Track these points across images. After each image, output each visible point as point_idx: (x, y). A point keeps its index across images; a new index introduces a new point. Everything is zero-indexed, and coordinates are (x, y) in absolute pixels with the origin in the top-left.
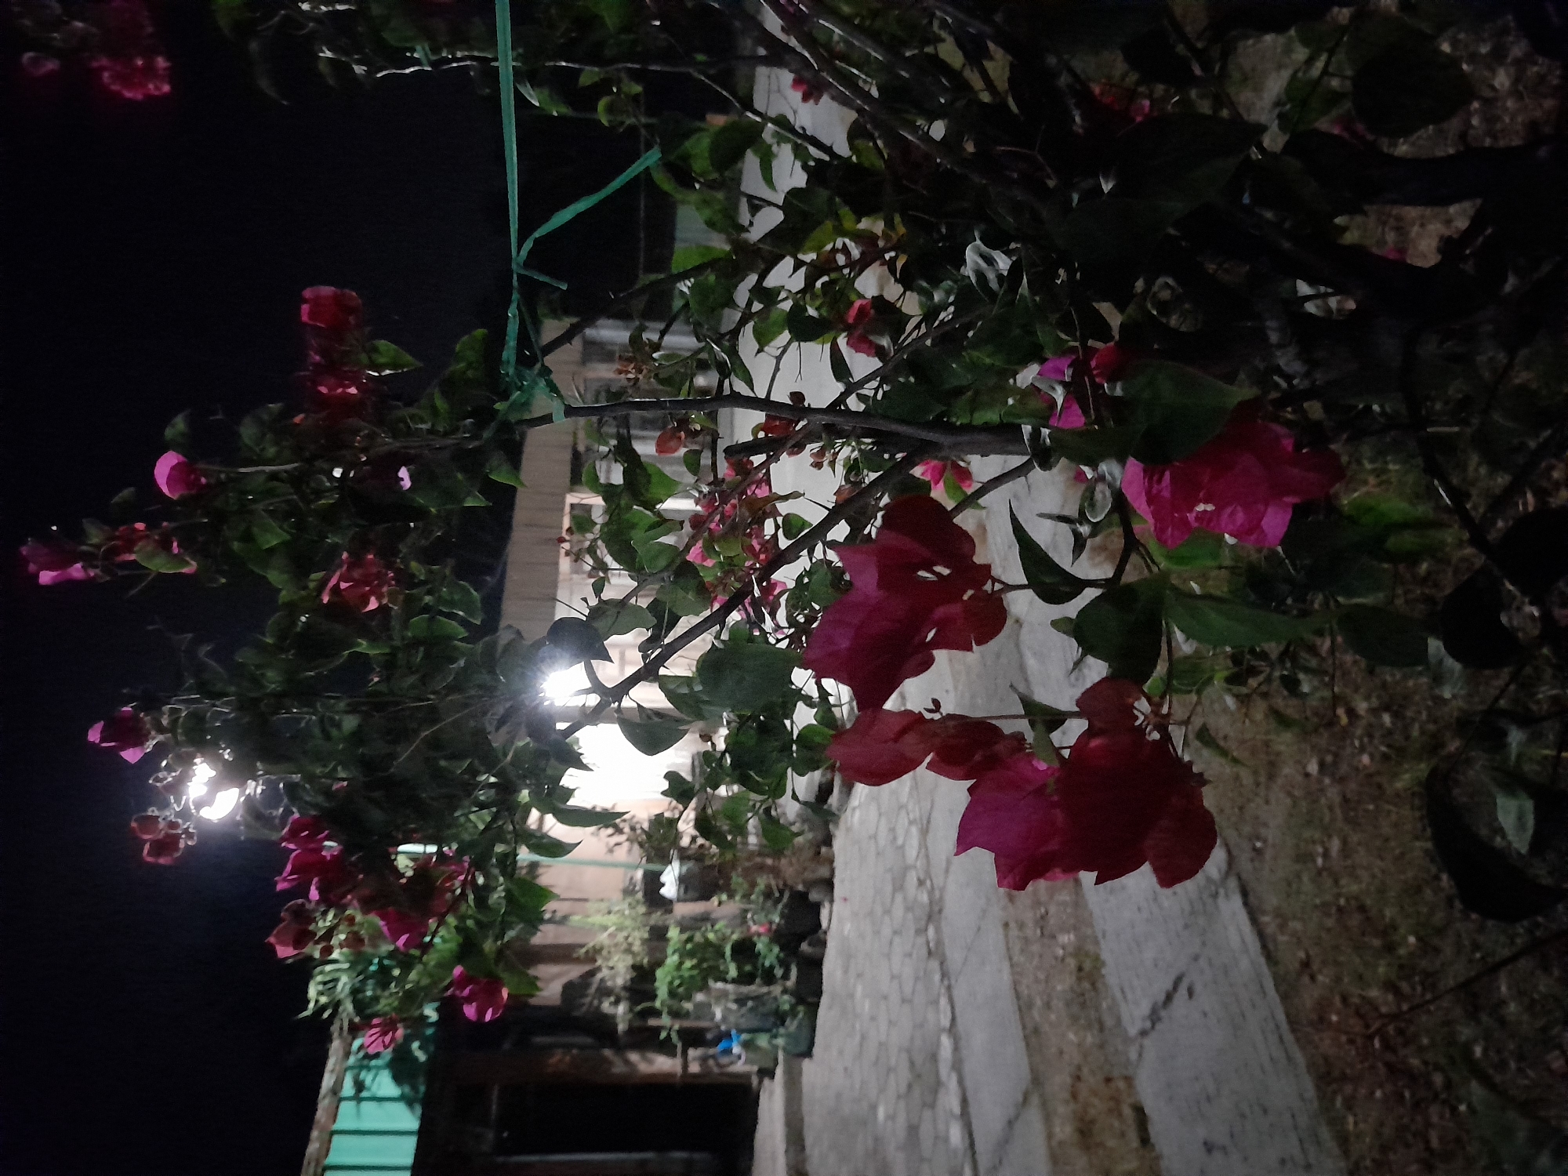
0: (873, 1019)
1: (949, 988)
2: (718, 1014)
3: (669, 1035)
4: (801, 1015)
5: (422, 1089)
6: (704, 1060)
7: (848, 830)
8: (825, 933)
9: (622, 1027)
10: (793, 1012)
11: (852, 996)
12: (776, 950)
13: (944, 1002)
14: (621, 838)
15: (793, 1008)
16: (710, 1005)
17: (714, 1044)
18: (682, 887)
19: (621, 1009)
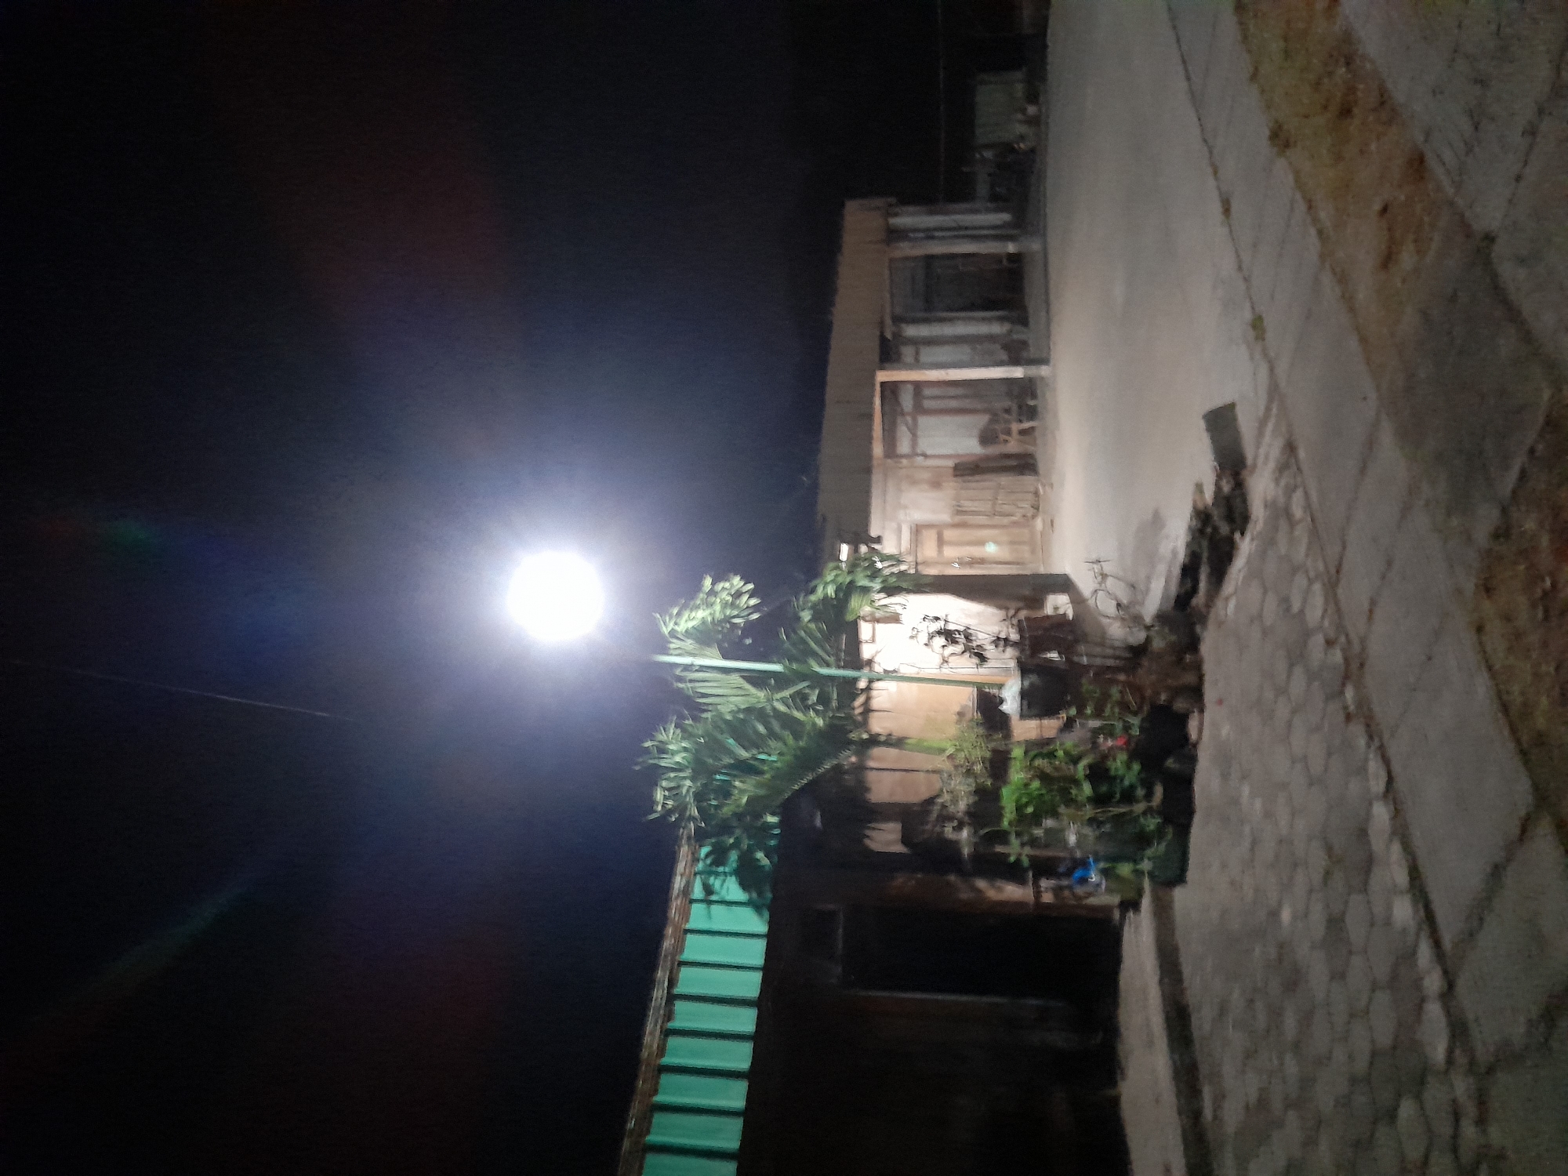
0: (1268, 815)
1: (1381, 748)
2: (1072, 839)
3: (1018, 860)
4: (1170, 836)
5: (769, 895)
6: (1057, 891)
7: (1220, 624)
8: (1195, 746)
9: (966, 851)
10: (1160, 833)
11: (1235, 802)
12: (1136, 767)
13: (1374, 766)
14: (959, 648)
15: (1160, 828)
16: (1062, 830)
17: (1069, 873)
18: (1025, 703)
19: (965, 833)
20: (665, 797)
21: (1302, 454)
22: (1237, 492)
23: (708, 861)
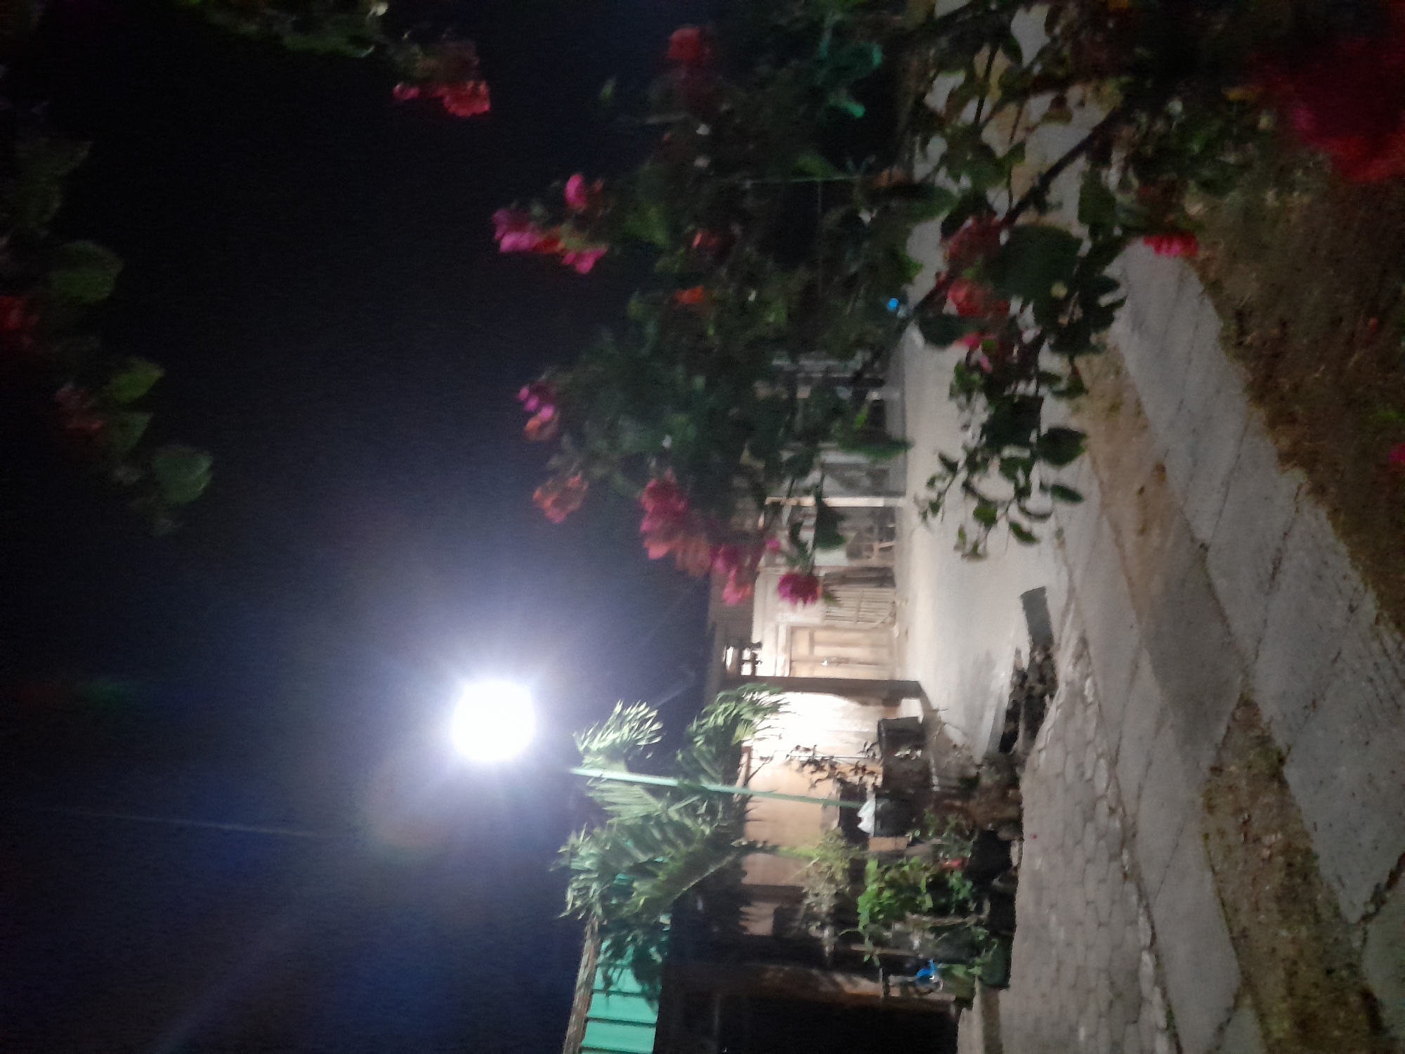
0: (1069, 945)
1: (1147, 907)
2: (916, 943)
3: (870, 959)
4: (996, 946)
5: (660, 988)
6: (904, 986)
7: (1034, 771)
8: (1016, 869)
9: (827, 949)
10: (987, 943)
11: (1045, 926)
12: (969, 884)
13: (1142, 920)
15: (988, 939)
16: (908, 934)
17: (913, 972)
18: (878, 822)
19: (827, 933)
20: (575, 898)
21: (1092, 650)
22: (1047, 663)
23: (609, 954)
